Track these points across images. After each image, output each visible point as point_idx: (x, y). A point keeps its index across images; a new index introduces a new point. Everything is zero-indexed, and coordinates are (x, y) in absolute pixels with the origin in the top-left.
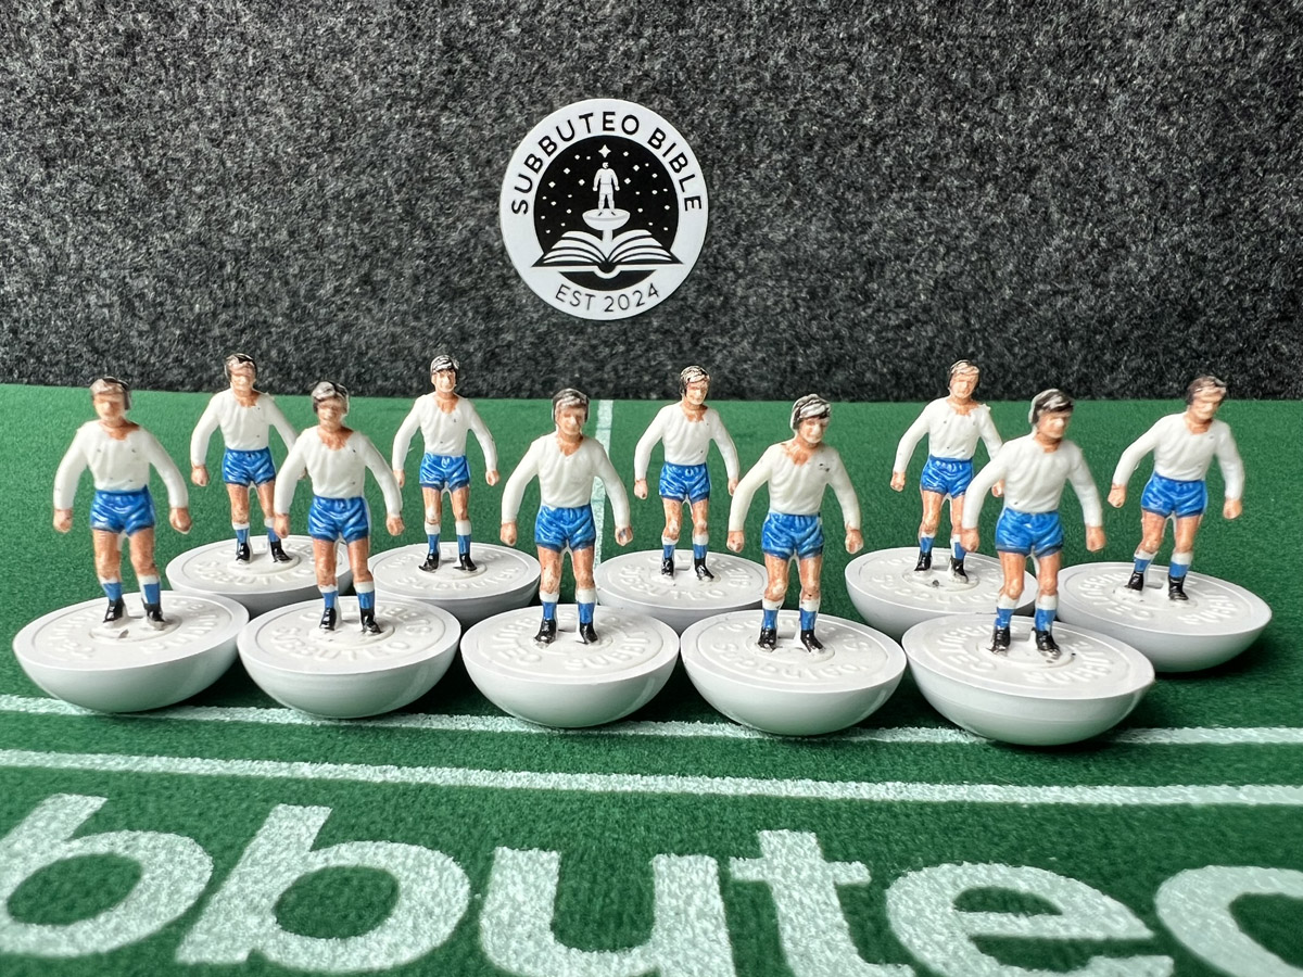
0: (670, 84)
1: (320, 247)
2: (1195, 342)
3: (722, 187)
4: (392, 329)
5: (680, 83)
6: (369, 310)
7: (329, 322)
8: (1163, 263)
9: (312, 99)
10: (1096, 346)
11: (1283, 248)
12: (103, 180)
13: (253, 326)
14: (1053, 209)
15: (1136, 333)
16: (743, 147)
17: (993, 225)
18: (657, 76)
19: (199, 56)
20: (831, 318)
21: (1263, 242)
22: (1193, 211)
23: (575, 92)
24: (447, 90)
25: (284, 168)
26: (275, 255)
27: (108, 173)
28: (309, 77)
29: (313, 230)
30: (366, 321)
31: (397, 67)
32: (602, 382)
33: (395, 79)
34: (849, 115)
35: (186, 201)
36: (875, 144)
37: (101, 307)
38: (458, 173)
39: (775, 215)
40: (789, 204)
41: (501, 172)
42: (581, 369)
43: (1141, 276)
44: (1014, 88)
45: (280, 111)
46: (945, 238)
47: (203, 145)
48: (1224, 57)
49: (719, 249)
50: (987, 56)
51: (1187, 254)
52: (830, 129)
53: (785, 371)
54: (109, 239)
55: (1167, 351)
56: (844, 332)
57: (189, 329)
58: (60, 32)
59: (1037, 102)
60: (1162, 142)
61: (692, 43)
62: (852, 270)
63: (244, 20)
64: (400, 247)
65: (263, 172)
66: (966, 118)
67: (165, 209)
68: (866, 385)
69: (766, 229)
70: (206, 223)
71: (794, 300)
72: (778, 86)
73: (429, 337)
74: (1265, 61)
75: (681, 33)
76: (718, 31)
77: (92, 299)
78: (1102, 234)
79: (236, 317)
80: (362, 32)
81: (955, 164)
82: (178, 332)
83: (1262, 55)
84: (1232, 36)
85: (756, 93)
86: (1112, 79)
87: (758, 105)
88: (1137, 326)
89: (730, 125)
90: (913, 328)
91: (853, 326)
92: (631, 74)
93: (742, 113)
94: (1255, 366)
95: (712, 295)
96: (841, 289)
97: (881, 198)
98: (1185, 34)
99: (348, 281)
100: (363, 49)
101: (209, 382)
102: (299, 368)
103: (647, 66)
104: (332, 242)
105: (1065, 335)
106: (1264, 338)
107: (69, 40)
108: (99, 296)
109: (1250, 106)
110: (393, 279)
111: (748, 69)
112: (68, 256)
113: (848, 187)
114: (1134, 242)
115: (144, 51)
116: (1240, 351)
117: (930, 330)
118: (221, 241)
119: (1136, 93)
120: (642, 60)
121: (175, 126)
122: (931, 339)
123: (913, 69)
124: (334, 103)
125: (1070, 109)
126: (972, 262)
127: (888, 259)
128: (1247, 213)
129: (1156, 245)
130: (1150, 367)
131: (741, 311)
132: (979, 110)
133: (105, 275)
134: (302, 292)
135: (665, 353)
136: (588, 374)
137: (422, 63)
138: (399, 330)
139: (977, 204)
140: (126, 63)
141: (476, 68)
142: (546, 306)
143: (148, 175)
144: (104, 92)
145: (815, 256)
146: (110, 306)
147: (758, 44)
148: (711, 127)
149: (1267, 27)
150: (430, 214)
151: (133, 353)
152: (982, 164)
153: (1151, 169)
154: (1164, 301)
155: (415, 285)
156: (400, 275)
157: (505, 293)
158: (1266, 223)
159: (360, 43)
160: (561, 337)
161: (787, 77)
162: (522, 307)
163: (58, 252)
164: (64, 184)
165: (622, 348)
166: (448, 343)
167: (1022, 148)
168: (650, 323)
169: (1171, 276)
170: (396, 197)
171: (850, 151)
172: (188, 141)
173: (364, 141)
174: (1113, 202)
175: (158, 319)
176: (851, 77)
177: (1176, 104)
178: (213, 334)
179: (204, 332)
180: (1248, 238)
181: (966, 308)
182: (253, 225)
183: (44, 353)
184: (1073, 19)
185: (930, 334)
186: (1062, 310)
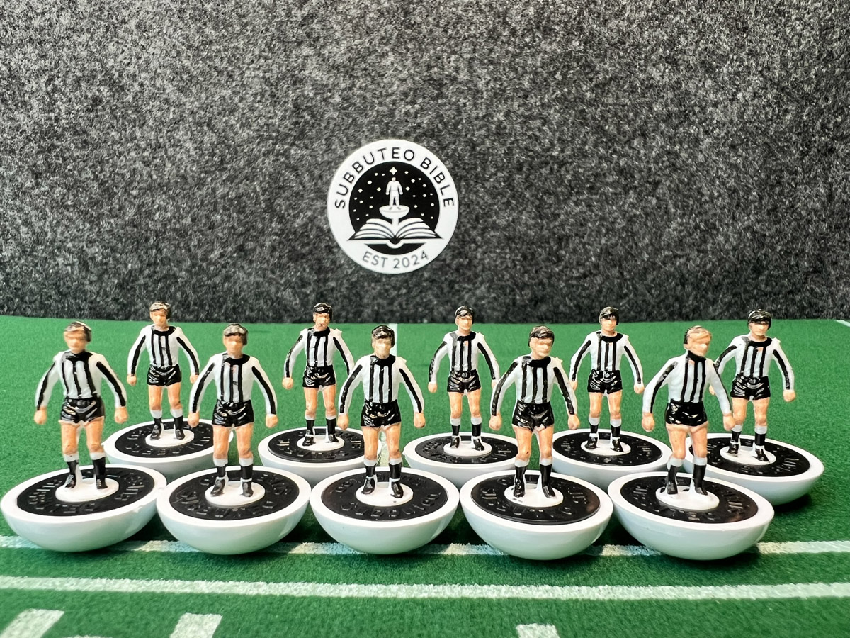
0: (433, 130)
1: (212, 227)
2: (763, 286)
3: (466, 192)
4: (257, 279)
5: (440, 131)
6: (243, 268)
7: (216, 275)
8: (739, 238)
9: (209, 138)
10: (702, 289)
11: (811, 229)
12: (72, 187)
13: (166, 277)
14: (671, 206)
15: (727, 281)
16: (479, 169)
17: (635, 215)
18: (426, 126)
19: (138, 112)
20: (536, 272)
21: (799, 226)
22: (755, 207)
23: (374, 135)
24: (295, 134)
25: (190, 180)
26: (182, 233)
27: (76, 182)
28: (208, 125)
29: (207, 217)
30: (240, 274)
31: (264, 120)
32: (392, 312)
33: (262, 127)
34: (543, 150)
35: (125, 200)
36: (560, 167)
37: (66, 265)
38: (301, 183)
39: (500, 209)
40: (508, 203)
41: (328, 183)
42: (379, 304)
43: (727, 246)
44: (644, 135)
45: (189, 145)
46: (605, 223)
47: (139, 165)
48: (766, 117)
49: (465, 230)
50: (626, 117)
51: (754, 233)
52: (533, 158)
53: (509, 305)
54: (74, 223)
55: (746, 291)
56: (545, 281)
57: (124, 279)
58: (50, 97)
59: (658, 143)
60: (734, 166)
61: (447, 107)
62: (548, 243)
63: (167, 91)
64: (263, 228)
65: (176, 182)
66: (615, 152)
67: (112, 204)
68: (560, 313)
69: (495, 218)
70: (139, 212)
71: (513, 261)
72: (500, 133)
73: (282, 285)
74: (790, 120)
75: (440, 101)
76: (462, 101)
77: (60, 260)
78: (701, 221)
79: (155, 272)
80: (242, 99)
81: (610, 179)
82: (116, 281)
83: (789, 117)
84: (770, 106)
85: (487, 137)
86: (701, 130)
87: (488, 143)
88: (727, 277)
89: (470, 155)
90: (588, 279)
91: (550, 277)
92: (410, 125)
93: (478, 149)
94: (801, 301)
95: (461, 258)
96: (542, 253)
97: (565, 199)
98: (743, 104)
99: (230, 249)
100: (243, 109)
101: (135, 313)
102: (195, 304)
103: (419, 120)
104: (220, 225)
105: (683, 282)
106: (805, 283)
107: (56, 101)
108: (65, 258)
109: (784, 146)
110: (258, 249)
111: (481, 123)
112: (46, 233)
113: (545, 193)
114: (721, 226)
115: (104, 109)
116: (791, 292)
117: (599, 279)
118: (148, 224)
119: (716, 138)
120: (416, 117)
121: (121, 154)
122: (600, 285)
123: (581, 123)
124: (224, 140)
125: (678, 147)
126: (623, 238)
127: (570, 236)
128: (788, 208)
129: (734, 227)
130: (736, 302)
131: (480, 267)
132: (623, 147)
133: (70, 245)
134: (200, 256)
135: (433, 294)
136: (383, 308)
137: (279, 117)
138: (261, 280)
139: (624, 203)
140: (92, 115)
141: (313, 121)
142: (356, 265)
143: (102, 184)
144: (76, 133)
145: (526, 234)
146: (72, 265)
147: (487, 109)
148: (459, 156)
149: (791, 102)
150: (283, 208)
151: (86, 295)
152: (626, 179)
153: (728, 182)
154: (742, 262)
155: (272, 251)
156: (263, 246)
157: (331, 256)
158: (800, 214)
159: (241, 105)
160: (366, 284)
161: (505, 128)
162: (341, 266)
163: (40, 231)
164: (47, 188)
165: (404, 291)
166: (293, 288)
167: (650, 169)
168: (422, 275)
169: (745, 246)
170: (262, 198)
171: (545, 171)
172: (128, 163)
173: (242, 163)
174: (706, 202)
175: (104, 273)
176: (545, 128)
177: (741, 144)
178: (139, 282)
179: (133, 281)
180: (790, 224)
181: (620, 266)
182: (169, 214)
183: (26, 294)
184: (676, 95)
185: (599, 282)
186: (679, 266)
